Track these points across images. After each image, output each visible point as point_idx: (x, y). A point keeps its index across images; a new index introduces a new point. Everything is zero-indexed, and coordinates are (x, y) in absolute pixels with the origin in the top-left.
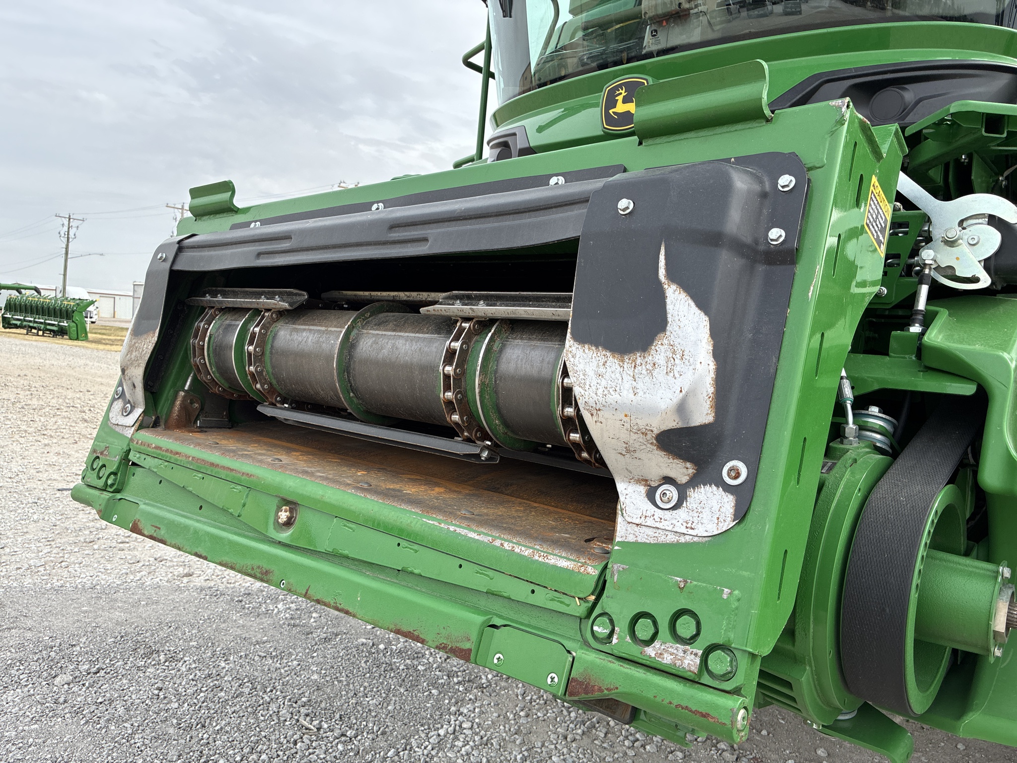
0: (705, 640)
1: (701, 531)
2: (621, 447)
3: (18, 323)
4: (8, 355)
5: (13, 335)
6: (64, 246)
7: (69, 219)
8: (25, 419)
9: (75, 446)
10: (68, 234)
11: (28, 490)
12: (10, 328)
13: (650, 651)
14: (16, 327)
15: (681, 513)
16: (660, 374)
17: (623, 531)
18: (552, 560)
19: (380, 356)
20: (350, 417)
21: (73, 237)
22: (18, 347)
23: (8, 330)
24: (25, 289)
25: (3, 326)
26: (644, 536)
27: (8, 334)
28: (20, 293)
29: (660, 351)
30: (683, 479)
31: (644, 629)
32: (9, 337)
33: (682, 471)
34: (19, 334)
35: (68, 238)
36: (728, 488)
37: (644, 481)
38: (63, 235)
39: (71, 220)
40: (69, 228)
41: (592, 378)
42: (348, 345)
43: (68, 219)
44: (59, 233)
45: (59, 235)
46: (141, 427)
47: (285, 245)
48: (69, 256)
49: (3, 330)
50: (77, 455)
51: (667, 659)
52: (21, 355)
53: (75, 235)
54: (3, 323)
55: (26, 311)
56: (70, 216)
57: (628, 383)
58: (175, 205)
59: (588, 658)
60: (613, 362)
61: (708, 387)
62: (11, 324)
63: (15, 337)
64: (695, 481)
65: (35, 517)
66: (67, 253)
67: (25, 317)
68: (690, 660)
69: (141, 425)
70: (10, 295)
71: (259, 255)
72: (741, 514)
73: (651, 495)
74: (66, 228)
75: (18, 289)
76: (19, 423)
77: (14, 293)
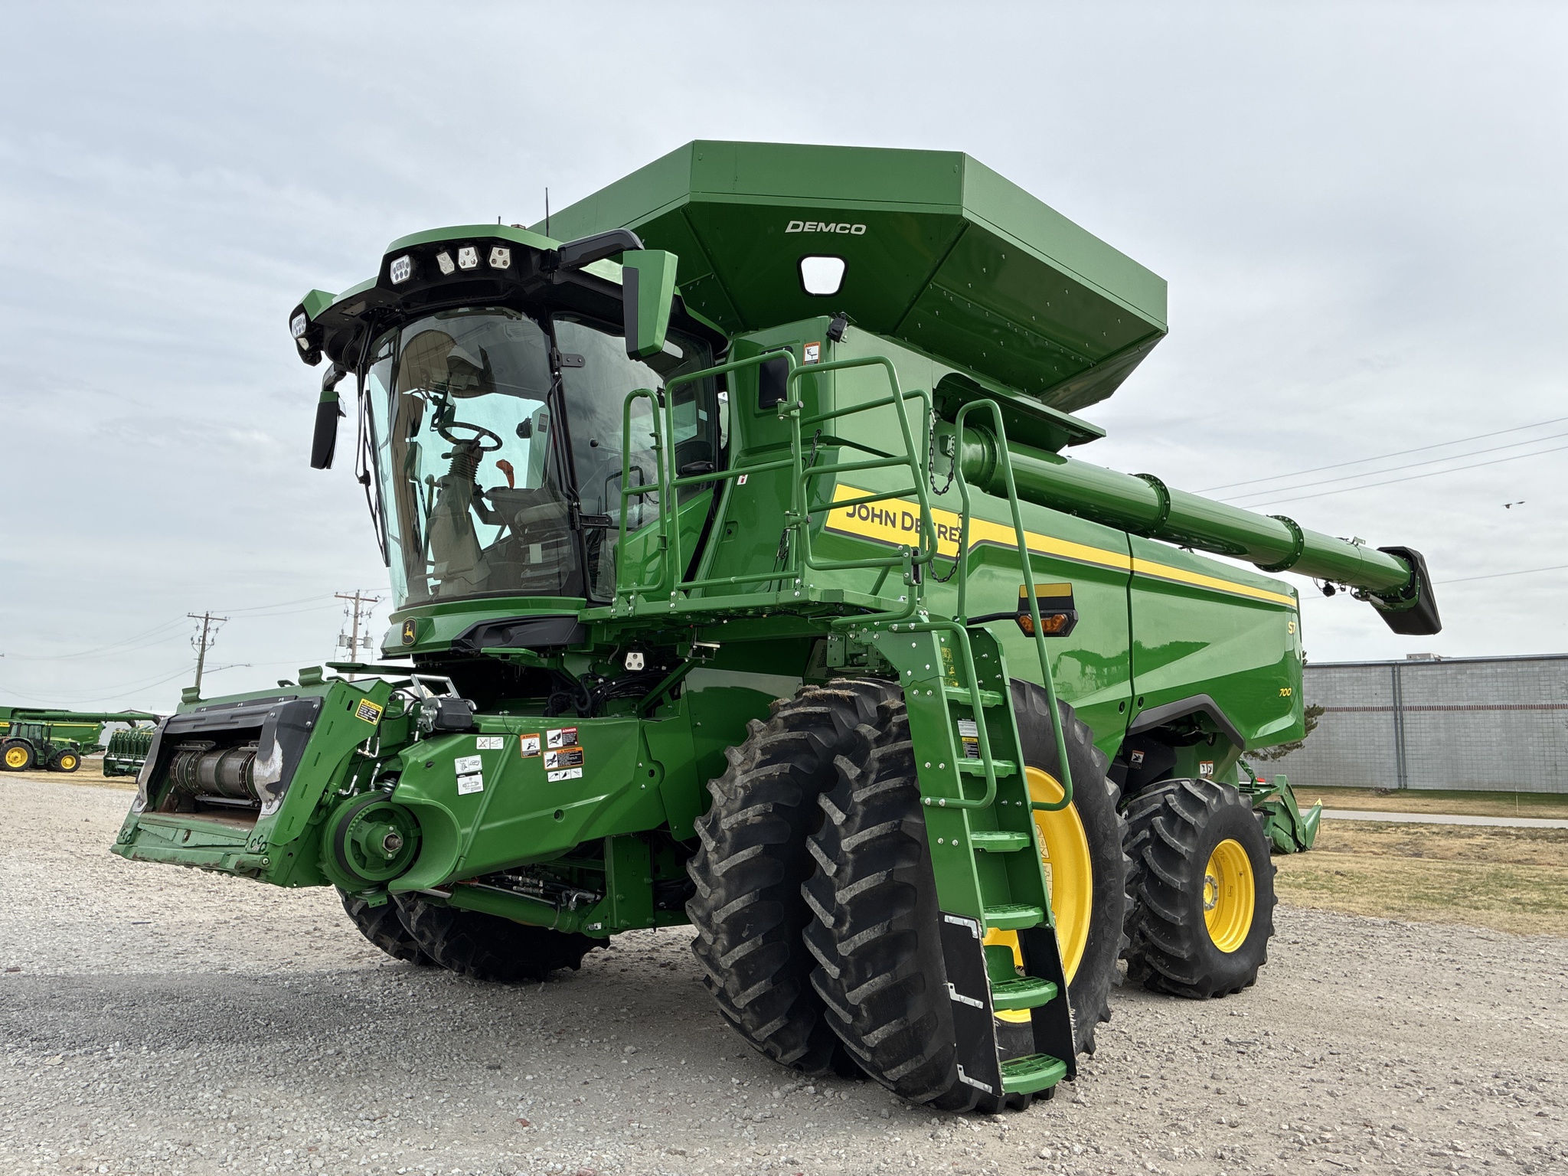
3: (126, 767)
4: (105, 810)
5: (117, 784)
6: (198, 656)
7: (207, 620)
8: (114, 871)
9: (160, 892)
10: (204, 640)
11: (105, 924)
12: (114, 776)
14: (123, 773)
16: (268, 768)
19: (228, 769)
20: (223, 797)
21: (210, 643)
22: (121, 799)
23: (111, 779)
24: (140, 719)
25: (105, 774)
27: (110, 784)
28: (133, 725)
32: (111, 787)
34: (125, 783)
35: (204, 645)
38: (196, 641)
39: (209, 620)
40: (205, 632)
42: (220, 764)
43: (204, 620)
44: (192, 639)
45: (191, 642)
46: (145, 812)
47: (203, 723)
48: (204, 670)
49: (105, 779)
50: (159, 899)
52: (122, 809)
53: (213, 640)
54: (105, 768)
55: (137, 750)
56: (207, 615)
58: (346, 593)
61: (279, 770)
62: (115, 770)
63: (119, 788)
65: (108, 940)
66: (200, 666)
67: (136, 759)
69: (145, 811)
70: (117, 730)
71: (195, 726)
74: (201, 632)
75: (130, 720)
76: (106, 874)
77: (124, 726)
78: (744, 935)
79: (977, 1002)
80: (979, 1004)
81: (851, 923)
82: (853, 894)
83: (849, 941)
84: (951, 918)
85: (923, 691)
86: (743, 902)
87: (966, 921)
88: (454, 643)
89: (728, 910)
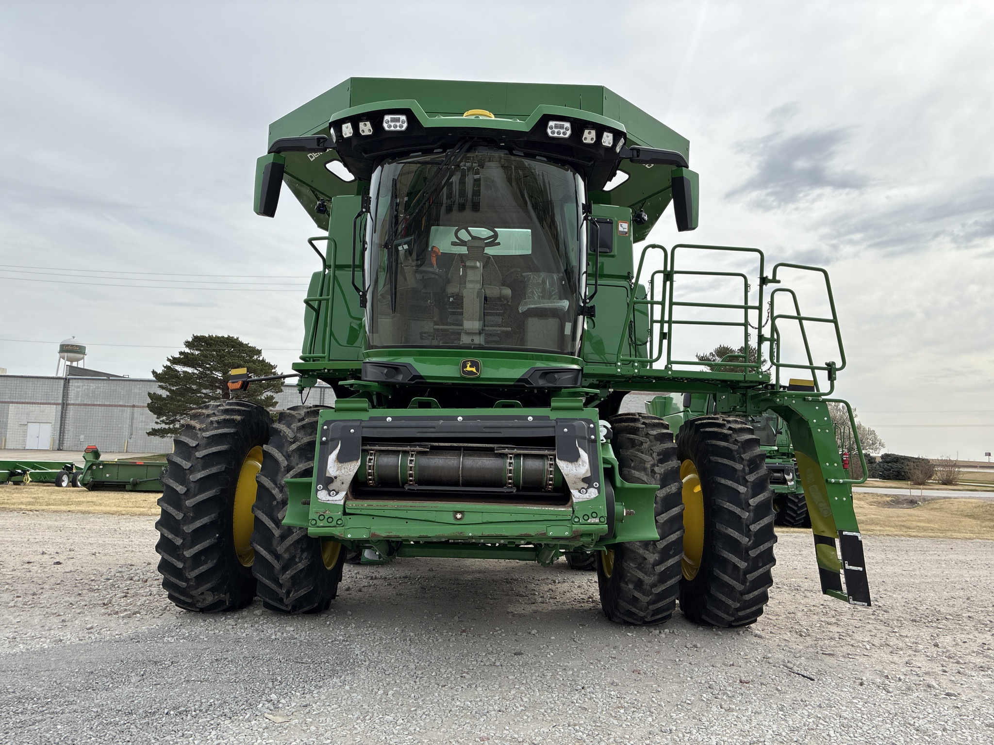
0: (599, 516)
1: (592, 497)
2: (573, 482)
13: (589, 521)
15: (587, 494)
16: (581, 466)
17: (575, 500)
18: (560, 509)
19: (478, 465)
26: (580, 500)
29: (580, 462)
30: (586, 488)
31: (586, 517)
33: (586, 486)
36: (595, 488)
37: (578, 489)
41: (565, 468)
47: (433, 430)
51: (593, 522)
57: (574, 469)
59: (575, 526)
60: (570, 465)
61: (588, 470)
64: (588, 488)
68: (597, 520)
72: (599, 492)
73: (580, 492)
78: (671, 553)
79: (859, 568)
80: (861, 569)
81: (754, 541)
82: (760, 526)
83: (756, 549)
84: (846, 533)
85: (823, 430)
86: (678, 535)
87: (854, 533)
88: (520, 380)
89: (668, 541)
